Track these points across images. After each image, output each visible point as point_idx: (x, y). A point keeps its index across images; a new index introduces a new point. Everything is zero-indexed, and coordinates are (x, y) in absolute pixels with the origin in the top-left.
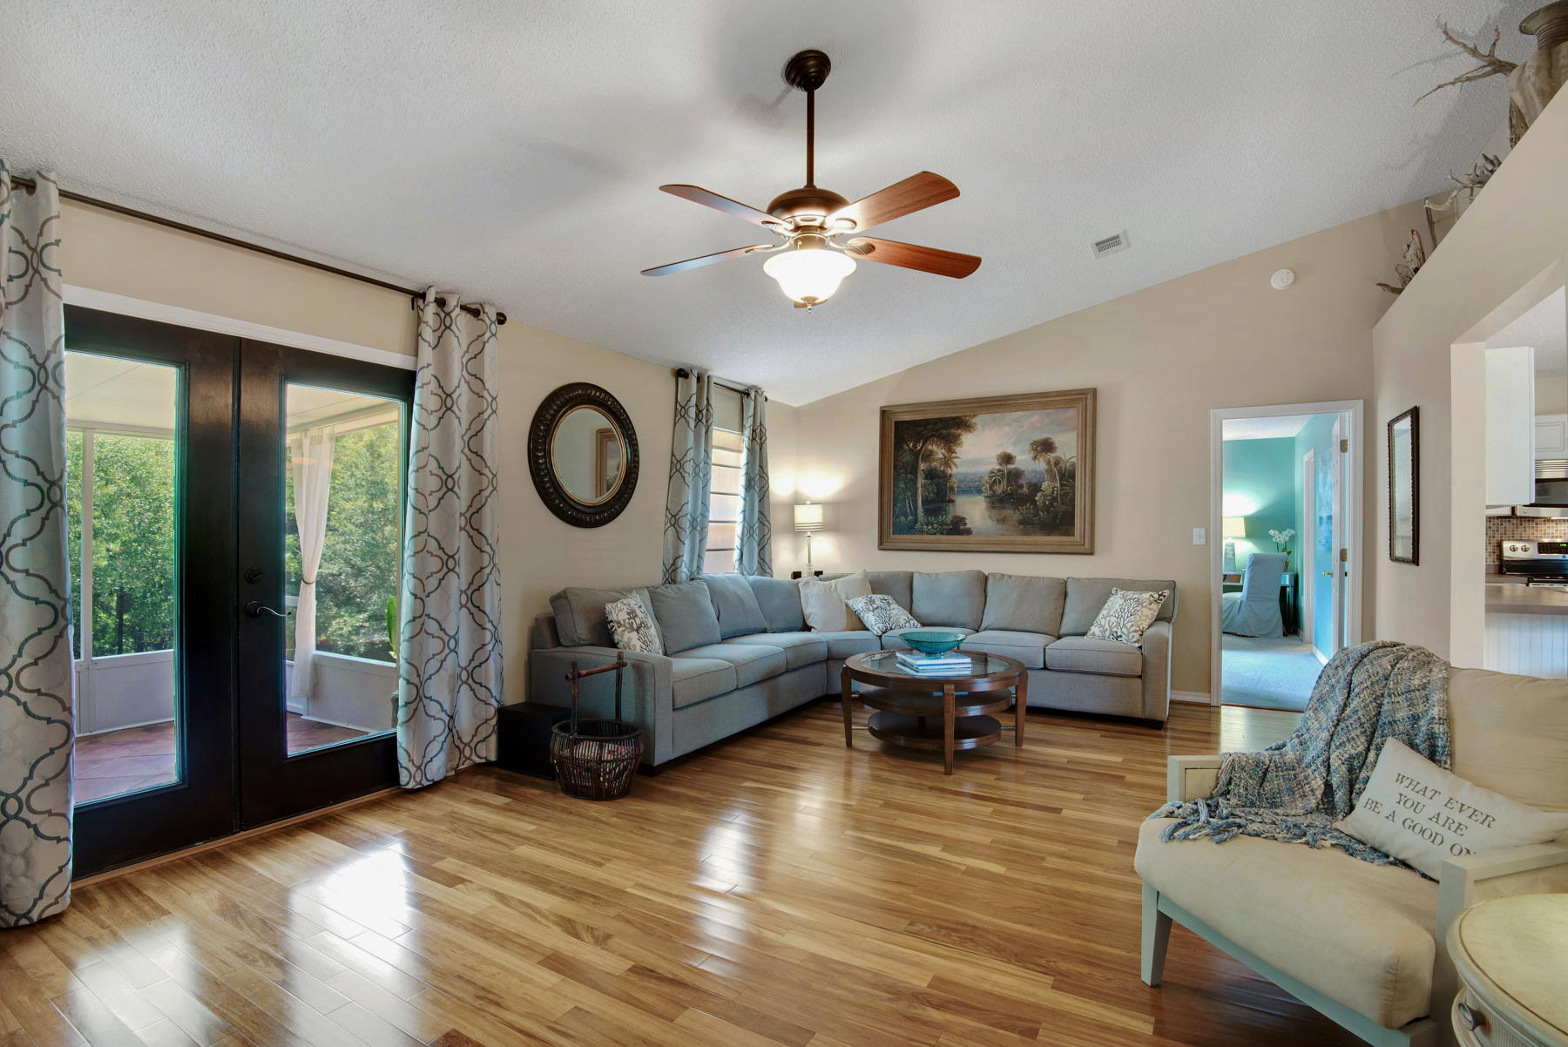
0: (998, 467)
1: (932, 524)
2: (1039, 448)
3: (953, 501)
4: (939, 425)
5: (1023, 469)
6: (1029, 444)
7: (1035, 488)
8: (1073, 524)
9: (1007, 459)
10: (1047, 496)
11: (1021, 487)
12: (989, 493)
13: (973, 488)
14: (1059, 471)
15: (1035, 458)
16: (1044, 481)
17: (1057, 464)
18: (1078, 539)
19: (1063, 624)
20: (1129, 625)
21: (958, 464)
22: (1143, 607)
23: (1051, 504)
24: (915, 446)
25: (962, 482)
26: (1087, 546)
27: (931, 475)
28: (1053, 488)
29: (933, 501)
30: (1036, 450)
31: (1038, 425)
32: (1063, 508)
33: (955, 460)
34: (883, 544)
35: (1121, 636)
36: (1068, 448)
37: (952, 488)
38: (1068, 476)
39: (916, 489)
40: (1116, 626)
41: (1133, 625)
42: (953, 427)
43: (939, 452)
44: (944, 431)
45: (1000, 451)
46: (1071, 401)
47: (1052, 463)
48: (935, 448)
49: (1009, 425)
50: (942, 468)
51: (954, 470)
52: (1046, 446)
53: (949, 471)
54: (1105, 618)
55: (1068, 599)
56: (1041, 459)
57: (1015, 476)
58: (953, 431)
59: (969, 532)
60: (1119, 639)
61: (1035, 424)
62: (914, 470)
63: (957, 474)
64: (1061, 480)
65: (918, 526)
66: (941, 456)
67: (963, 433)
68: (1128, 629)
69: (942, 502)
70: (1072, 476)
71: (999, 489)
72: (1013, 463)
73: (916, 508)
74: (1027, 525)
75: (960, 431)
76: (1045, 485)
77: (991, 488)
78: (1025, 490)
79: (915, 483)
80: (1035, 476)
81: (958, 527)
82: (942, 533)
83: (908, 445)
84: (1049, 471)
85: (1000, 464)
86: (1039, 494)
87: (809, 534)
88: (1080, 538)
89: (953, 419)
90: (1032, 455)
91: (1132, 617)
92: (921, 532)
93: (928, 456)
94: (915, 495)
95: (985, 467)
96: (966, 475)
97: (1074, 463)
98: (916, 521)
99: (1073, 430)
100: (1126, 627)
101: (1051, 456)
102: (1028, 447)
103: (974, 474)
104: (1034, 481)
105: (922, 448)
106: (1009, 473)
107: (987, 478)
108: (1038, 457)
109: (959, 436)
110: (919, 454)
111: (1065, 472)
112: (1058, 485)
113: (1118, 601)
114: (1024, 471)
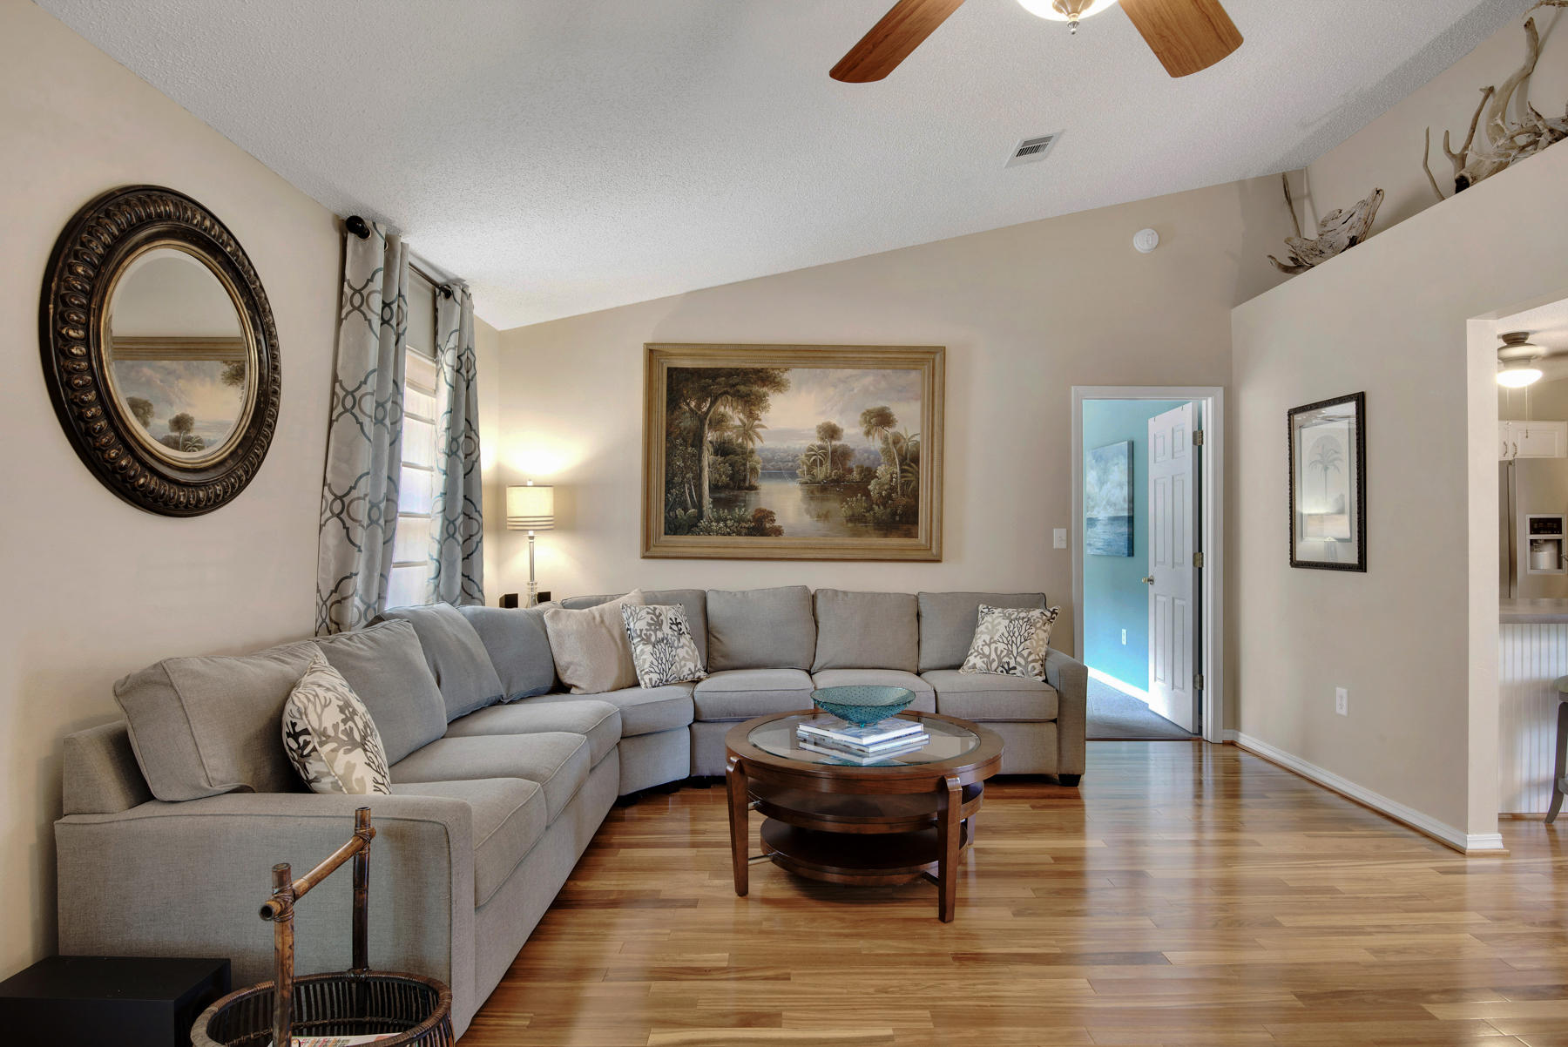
0: (819, 443)
1: (725, 520)
2: (873, 421)
3: (753, 488)
4: (735, 379)
5: (852, 447)
6: (860, 414)
7: (869, 473)
8: (916, 523)
9: (831, 432)
10: (884, 484)
11: (850, 471)
12: (807, 478)
13: (782, 470)
14: (899, 454)
15: (868, 433)
16: (880, 465)
17: (895, 443)
18: (923, 542)
19: (922, 655)
20: (1025, 653)
21: (762, 435)
22: (1037, 629)
23: (889, 497)
24: (699, 406)
25: (769, 461)
26: (934, 551)
27: (723, 450)
28: (891, 476)
29: (726, 486)
30: (870, 422)
31: (872, 388)
32: (904, 500)
33: (758, 430)
34: (649, 551)
35: (1015, 668)
36: (909, 422)
37: (753, 470)
38: (910, 460)
39: (701, 470)
40: (1007, 655)
41: (1030, 653)
42: (755, 383)
43: (734, 416)
44: (742, 388)
45: (821, 420)
46: (915, 361)
47: (890, 441)
48: (729, 411)
49: (835, 386)
50: (740, 440)
51: (757, 445)
52: (882, 419)
53: (750, 445)
54: (989, 645)
55: (923, 620)
56: (876, 435)
57: (840, 457)
58: (755, 388)
59: (778, 532)
60: (1011, 672)
61: (867, 387)
62: (698, 441)
63: (762, 450)
64: (901, 465)
65: (703, 523)
66: (738, 423)
67: (770, 392)
68: (1026, 659)
69: (740, 488)
70: (916, 460)
71: (821, 473)
72: (839, 439)
73: (700, 496)
74: (856, 520)
75: (765, 389)
76: (881, 470)
77: (809, 471)
78: (855, 476)
79: (700, 460)
80: (869, 458)
81: (762, 525)
82: (739, 534)
83: (688, 404)
84: (886, 451)
85: (822, 439)
86: (873, 482)
87: (531, 533)
88: (926, 542)
89: (757, 371)
90: (864, 429)
91: (1027, 642)
92: (708, 532)
93: (719, 423)
94: (699, 477)
95: (803, 442)
96: (773, 451)
97: (918, 442)
98: (700, 515)
99: (916, 399)
100: (1022, 656)
101: (889, 431)
102: (858, 418)
103: (785, 451)
104: (867, 464)
105: (709, 410)
106: (834, 452)
107: (803, 457)
108: (872, 432)
109: (764, 397)
110: (706, 419)
111: (906, 454)
112: (898, 470)
113: (996, 622)
114: (853, 450)
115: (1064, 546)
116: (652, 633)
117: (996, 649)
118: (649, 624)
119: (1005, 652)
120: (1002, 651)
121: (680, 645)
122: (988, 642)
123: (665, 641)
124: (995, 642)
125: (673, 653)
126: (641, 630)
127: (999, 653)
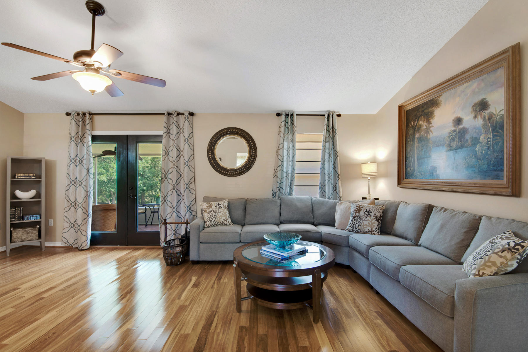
0: (454, 128)
1: (422, 172)
2: (478, 109)
3: (430, 156)
4: (424, 108)
5: (467, 127)
6: (471, 107)
7: (476, 141)
8: (502, 169)
9: (458, 121)
10: (484, 146)
12: (449, 148)
13: (440, 143)
14: (491, 125)
15: (475, 117)
16: (481, 135)
17: (489, 119)
21: (433, 130)
23: (487, 154)
24: (414, 124)
25: (435, 143)
27: (421, 140)
28: (488, 140)
29: (422, 157)
30: (476, 110)
31: (477, 90)
32: (494, 154)
33: (431, 128)
34: (400, 184)
36: (497, 103)
37: (430, 148)
38: (498, 128)
42: (430, 107)
43: (424, 125)
44: (426, 111)
45: (453, 117)
47: (487, 118)
48: (422, 123)
49: (459, 96)
50: (426, 135)
51: (431, 135)
52: (483, 105)
53: (429, 136)
56: (479, 117)
57: (463, 133)
58: (430, 109)
64: (492, 132)
65: (416, 174)
66: (425, 127)
67: (435, 109)
70: (502, 127)
71: (455, 144)
72: (462, 124)
73: (415, 162)
75: (433, 108)
76: (482, 138)
77: (450, 145)
78: (470, 143)
79: (414, 147)
80: (476, 132)
81: (433, 174)
83: (411, 124)
84: (485, 125)
86: (478, 146)
89: (431, 101)
90: (473, 115)
93: (420, 129)
96: (437, 137)
97: (502, 116)
98: (415, 170)
99: (501, 87)
101: (486, 113)
102: (470, 109)
103: (441, 136)
104: (475, 135)
105: (417, 124)
106: (460, 131)
107: (447, 138)
108: (477, 116)
109: (433, 112)
110: (416, 129)
111: (496, 124)
112: (491, 136)
114: (468, 129)
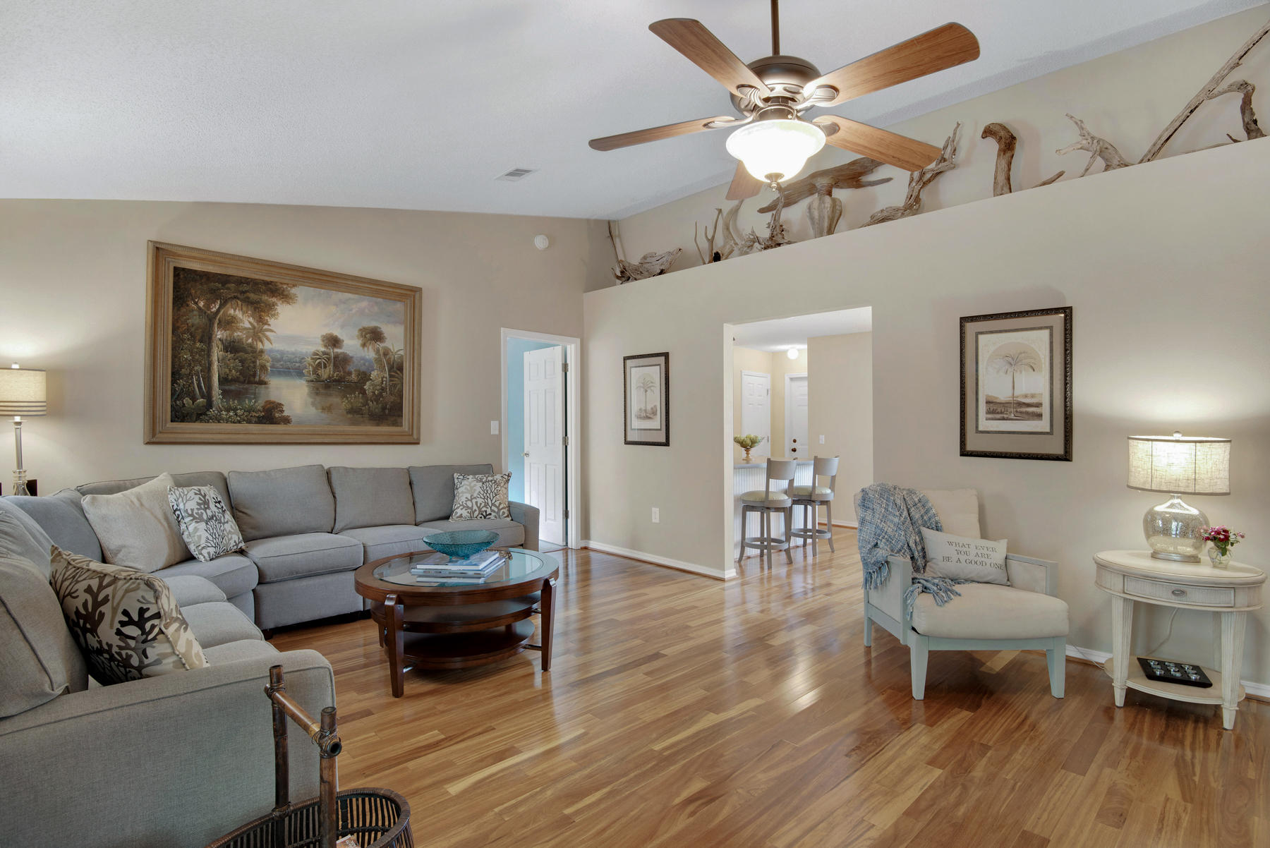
0: (323, 349)
1: (235, 410)
2: (368, 336)
3: (262, 383)
4: (245, 287)
5: (350, 355)
6: (357, 329)
7: (364, 377)
8: (401, 415)
9: (334, 341)
10: (376, 386)
11: (350, 373)
12: (313, 377)
13: (291, 369)
14: (388, 363)
15: (364, 345)
16: (373, 370)
17: (385, 354)
18: (407, 430)
19: (418, 512)
20: (497, 504)
21: (272, 338)
22: (501, 487)
23: (380, 394)
24: (208, 306)
25: (279, 361)
26: (415, 436)
27: (232, 347)
28: (382, 378)
29: (235, 380)
30: (365, 337)
31: (367, 310)
32: (392, 398)
33: (268, 333)
34: (154, 437)
35: (490, 514)
36: (395, 339)
37: (263, 367)
38: (397, 369)
39: (210, 364)
40: (485, 506)
41: (500, 504)
42: (265, 293)
43: (245, 320)
44: (252, 296)
45: (326, 331)
46: (401, 295)
47: (381, 352)
48: (239, 314)
49: (336, 305)
50: (250, 341)
51: (267, 346)
52: (374, 335)
53: (260, 346)
54: (471, 500)
55: (415, 487)
56: (370, 347)
57: (341, 362)
58: (265, 297)
59: (286, 421)
60: (488, 517)
61: (363, 310)
62: (207, 338)
63: (271, 351)
64: (389, 371)
65: (213, 412)
66: (247, 325)
67: (279, 303)
68: (498, 507)
69: (250, 382)
70: (400, 369)
71: (325, 373)
72: (340, 348)
73: (209, 388)
74: (354, 413)
75: (274, 300)
76: (374, 374)
77: (315, 372)
78: (354, 377)
79: (209, 355)
80: (364, 365)
81: (271, 415)
82: (249, 422)
83: (196, 303)
84: (378, 360)
85: (326, 346)
86: (368, 383)
87: (18, 419)
88: (409, 429)
89: (266, 283)
90: (360, 341)
91: (497, 496)
92: (218, 419)
93: (229, 323)
94: (208, 369)
95: (310, 347)
96: (282, 353)
97: (402, 356)
98: (210, 405)
99: (401, 324)
100: (495, 506)
101: (381, 345)
102: (356, 333)
103: (293, 354)
104: (363, 369)
105: (218, 311)
106: (336, 357)
107: (309, 359)
108: (367, 344)
109: (274, 306)
110: (215, 318)
111: (393, 363)
112: (387, 375)
113: (472, 485)
114: (352, 357)
115: (497, 433)
116: (202, 511)
117: (476, 503)
118: (198, 504)
119: (483, 504)
120: (481, 504)
121: (226, 521)
122: (469, 498)
123: (215, 518)
124: (475, 498)
125: (222, 528)
126: (192, 510)
127: (479, 505)
